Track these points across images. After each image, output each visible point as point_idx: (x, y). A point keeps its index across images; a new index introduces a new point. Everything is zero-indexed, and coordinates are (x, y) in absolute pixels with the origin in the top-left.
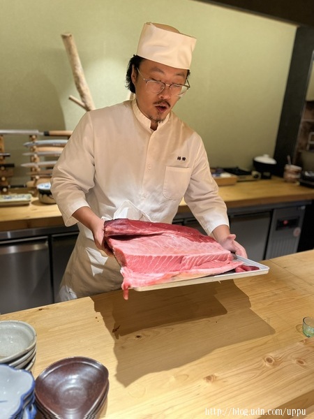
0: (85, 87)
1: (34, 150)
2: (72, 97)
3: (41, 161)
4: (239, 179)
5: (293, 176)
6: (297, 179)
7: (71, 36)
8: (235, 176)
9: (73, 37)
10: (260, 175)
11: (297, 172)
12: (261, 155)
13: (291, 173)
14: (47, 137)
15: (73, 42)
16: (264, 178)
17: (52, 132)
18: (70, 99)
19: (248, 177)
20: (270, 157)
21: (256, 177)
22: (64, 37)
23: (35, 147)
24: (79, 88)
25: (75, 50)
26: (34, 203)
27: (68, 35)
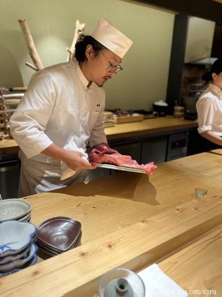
0: (37, 56)
1: (3, 101)
2: (28, 63)
3: (8, 109)
4: (145, 117)
5: (180, 113)
6: (182, 116)
7: (25, 20)
8: (142, 115)
9: (26, 21)
10: (158, 114)
11: (182, 111)
12: (158, 101)
13: (178, 111)
14: (11, 92)
15: (26, 24)
16: (161, 116)
17: (15, 89)
18: (27, 64)
19: (151, 116)
20: (164, 101)
21: (156, 115)
22: (20, 21)
23: (3, 99)
24: (32, 57)
25: (28, 31)
26: (5, 138)
27: (23, 20)
